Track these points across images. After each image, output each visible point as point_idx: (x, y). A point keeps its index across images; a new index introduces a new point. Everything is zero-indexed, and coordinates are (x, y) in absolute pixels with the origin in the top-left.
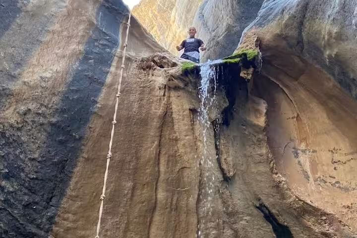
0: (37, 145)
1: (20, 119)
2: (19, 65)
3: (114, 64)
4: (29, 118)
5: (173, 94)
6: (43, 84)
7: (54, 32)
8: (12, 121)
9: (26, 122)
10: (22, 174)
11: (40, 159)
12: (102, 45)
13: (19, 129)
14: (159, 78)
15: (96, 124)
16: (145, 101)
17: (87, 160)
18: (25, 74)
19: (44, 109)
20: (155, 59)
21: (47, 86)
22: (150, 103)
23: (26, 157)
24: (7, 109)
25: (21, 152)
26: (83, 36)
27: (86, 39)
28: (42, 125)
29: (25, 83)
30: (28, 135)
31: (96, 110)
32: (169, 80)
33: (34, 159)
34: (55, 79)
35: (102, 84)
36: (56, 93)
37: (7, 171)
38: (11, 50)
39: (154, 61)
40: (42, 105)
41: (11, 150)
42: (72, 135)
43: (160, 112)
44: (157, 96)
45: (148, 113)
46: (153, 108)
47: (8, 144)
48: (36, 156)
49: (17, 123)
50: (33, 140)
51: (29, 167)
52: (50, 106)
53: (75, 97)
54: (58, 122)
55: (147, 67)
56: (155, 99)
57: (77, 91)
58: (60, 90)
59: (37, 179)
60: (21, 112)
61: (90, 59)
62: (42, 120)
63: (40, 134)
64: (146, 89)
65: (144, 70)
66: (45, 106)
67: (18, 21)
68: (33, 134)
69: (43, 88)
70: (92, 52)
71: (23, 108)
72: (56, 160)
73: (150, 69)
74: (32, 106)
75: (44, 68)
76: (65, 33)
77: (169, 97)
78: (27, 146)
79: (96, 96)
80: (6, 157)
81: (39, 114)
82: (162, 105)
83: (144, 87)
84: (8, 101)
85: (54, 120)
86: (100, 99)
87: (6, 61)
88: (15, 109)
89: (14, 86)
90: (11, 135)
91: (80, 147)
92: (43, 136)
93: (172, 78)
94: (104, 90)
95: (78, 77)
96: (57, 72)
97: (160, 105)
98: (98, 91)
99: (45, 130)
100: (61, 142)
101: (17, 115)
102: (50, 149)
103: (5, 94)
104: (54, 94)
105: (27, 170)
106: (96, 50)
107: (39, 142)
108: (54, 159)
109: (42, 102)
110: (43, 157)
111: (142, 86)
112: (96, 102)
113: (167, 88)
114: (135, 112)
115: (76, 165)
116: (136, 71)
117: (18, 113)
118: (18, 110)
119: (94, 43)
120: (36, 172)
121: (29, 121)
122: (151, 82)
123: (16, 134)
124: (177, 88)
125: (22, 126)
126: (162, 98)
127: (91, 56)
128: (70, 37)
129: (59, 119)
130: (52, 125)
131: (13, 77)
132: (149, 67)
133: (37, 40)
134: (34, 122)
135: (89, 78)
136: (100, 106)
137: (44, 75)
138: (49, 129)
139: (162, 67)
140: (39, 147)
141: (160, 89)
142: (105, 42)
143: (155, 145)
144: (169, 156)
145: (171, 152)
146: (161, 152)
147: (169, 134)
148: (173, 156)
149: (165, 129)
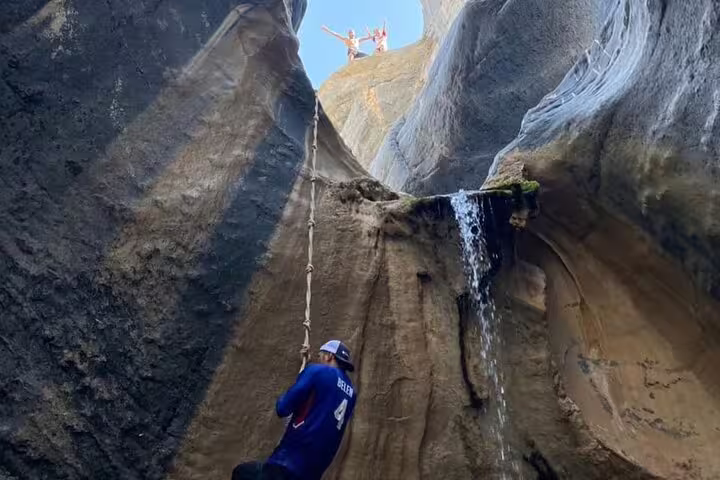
0: (160, 316)
1: (139, 265)
2: (151, 171)
3: (297, 187)
4: (155, 265)
5: (390, 246)
6: (186, 208)
7: (210, 125)
8: (127, 267)
9: (149, 272)
10: (129, 368)
11: (163, 342)
12: (280, 154)
13: (136, 283)
14: (368, 217)
15: (261, 289)
16: (344, 254)
17: (240, 350)
18: (158, 188)
19: (180, 251)
20: (362, 185)
21: (191, 212)
22: (352, 259)
23: (139, 336)
24: (122, 245)
25: (133, 327)
26: (253, 137)
27: (258, 140)
28: (173, 279)
29: (156, 201)
30: (148, 296)
31: (264, 262)
32: (386, 221)
33: (152, 341)
34: (205, 203)
35: (277, 218)
36: (203, 227)
37: (104, 358)
38: (143, 146)
39: (359, 188)
40: (178, 244)
41: (116, 321)
42: (220, 303)
43: (368, 274)
44: (365, 247)
45: (348, 275)
46: (357, 268)
47: (114, 309)
48: (157, 336)
49: (135, 272)
50: (155, 306)
51: (143, 355)
52: (191, 247)
53: (233, 236)
54: (200, 277)
55: (349, 199)
56: (361, 252)
57: (236, 226)
58: (211, 221)
59: (152, 379)
60: (143, 253)
61: (263, 175)
62: (175, 271)
63: (167, 297)
64: (347, 234)
65: (344, 201)
66: (184, 247)
67: (160, 99)
68: (157, 295)
69: (184, 215)
70: (265, 165)
71: (147, 246)
72: (188, 347)
73: (353, 201)
74: (162, 245)
75: (190, 181)
76: (228, 128)
77: (384, 250)
78: (145, 316)
79: (267, 238)
80: (106, 332)
81: (170, 260)
82: (373, 263)
83: (343, 231)
84: (126, 230)
85: (194, 273)
86: (271, 243)
87: (132, 162)
88: (135, 247)
89: (139, 207)
90: (120, 294)
91: (231, 326)
92: (172, 301)
93: (391, 217)
94: (280, 229)
95: (241, 203)
96: (209, 191)
97: (369, 264)
98: (271, 229)
99: (178, 291)
100: (201, 315)
101: (136, 257)
102: (182, 325)
103: (123, 218)
104: (200, 227)
105: (138, 360)
106: (272, 162)
107: (164, 311)
108: (186, 344)
109: (180, 240)
110: (168, 338)
111: (340, 227)
112: (265, 249)
113: (383, 234)
114: (326, 272)
115: (219, 360)
116: (332, 203)
117: (138, 254)
118: (137, 250)
119: (269, 150)
120: (153, 366)
121: (154, 270)
122: (356, 223)
123: (129, 292)
124: (397, 236)
125: (142, 279)
126: (373, 250)
127: (264, 171)
128: (234, 136)
129: (204, 272)
130: (192, 281)
131: (139, 191)
132: (352, 198)
133: (185, 135)
134: (161, 273)
135: (258, 206)
136: (271, 256)
137: (188, 193)
138: (184, 288)
139: (371, 199)
140: (163, 319)
141: (369, 235)
142: (285, 151)
143: (356, 334)
144: (378, 356)
145: (383, 349)
146: (366, 347)
147: (381, 316)
148: (385, 355)
149: (374, 306)
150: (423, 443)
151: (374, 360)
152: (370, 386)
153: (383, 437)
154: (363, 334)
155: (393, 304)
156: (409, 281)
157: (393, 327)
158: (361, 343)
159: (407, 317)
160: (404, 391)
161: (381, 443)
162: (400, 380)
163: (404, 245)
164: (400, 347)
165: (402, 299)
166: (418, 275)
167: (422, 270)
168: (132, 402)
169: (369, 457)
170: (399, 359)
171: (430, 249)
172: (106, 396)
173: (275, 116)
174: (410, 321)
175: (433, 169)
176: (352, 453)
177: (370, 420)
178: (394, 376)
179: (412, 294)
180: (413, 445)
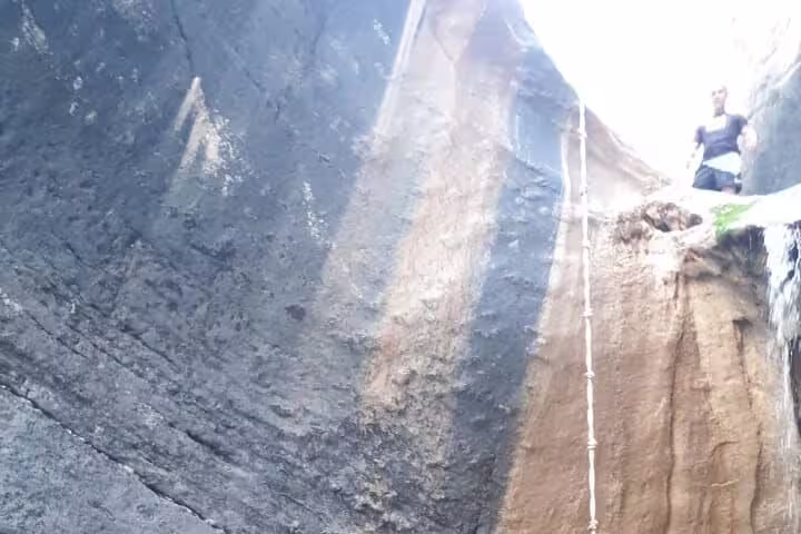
0: (438, 438)
1: (399, 394)
2: (378, 283)
3: (561, 240)
4: (416, 388)
5: (695, 290)
6: (431, 316)
7: (430, 195)
8: (388, 400)
9: (412, 397)
10: (420, 495)
11: (447, 463)
12: (530, 199)
13: (402, 413)
14: (662, 256)
15: (539, 380)
16: (635, 315)
17: (531, 451)
18: (391, 302)
19: (438, 366)
20: (649, 213)
21: (439, 317)
22: (645, 318)
23: (422, 463)
24: (374, 378)
25: (413, 457)
26: (490, 188)
27: (496, 194)
28: (440, 397)
29: (396, 319)
30: (418, 422)
31: (537, 351)
32: (686, 260)
33: (436, 466)
34: (451, 300)
35: (542, 292)
36: (458, 330)
37: (395, 493)
38: (358, 256)
39: (646, 218)
40: (434, 358)
41: (394, 455)
42: (497, 409)
43: (668, 334)
44: (661, 302)
45: (643, 341)
46: (653, 329)
47: (387, 444)
48: (439, 458)
49: (397, 403)
50: (428, 430)
51: (429, 481)
52: (448, 357)
53: (494, 331)
54: (468, 387)
55: (633, 236)
56: (657, 307)
57: (495, 318)
58: (463, 321)
59: (446, 500)
60: (399, 380)
61: (510, 239)
62: (439, 388)
63: (438, 417)
64: (636, 290)
65: (626, 241)
66: (441, 360)
67: (359, 185)
68: (427, 418)
69: (430, 323)
70: (512, 223)
71: (402, 371)
72: (473, 461)
73: (639, 238)
74: (417, 364)
75: (426, 278)
76: (453, 190)
77: (687, 299)
78: (421, 442)
79: (534, 321)
80: (388, 468)
81: (431, 378)
82: (673, 319)
83: (630, 285)
84: (373, 361)
85: (460, 384)
86: (542, 326)
87: (355, 282)
88: (388, 376)
89: (378, 331)
90: (389, 428)
91: (516, 428)
92: (445, 420)
93: (692, 254)
94: (548, 304)
95: (495, 285)
96: (452, 284)
97: (667, 321)
98: (537, 308)
99: (447, 407)
100: (481, 426)
101: (393, 386)
102: (462, 441)
103: (366, 349)
104: (453, 331)
105: (427, 486)
106: (520, 217)
107: (439, 431)
108: (471, 459)
109: (434, 353)
110: (452, 458)
111: (625, 282)
112: (534, 334)
113: (684, 278)
114: (615, 343)
115: (511, 465)
116: (610, 249)
117: (394, 382)
118: (393, 377)
119: (512, 200)
120: (444, 488)
121: (416, 393)
122: (646, 271)
123: (397, 424)
124: (704, 277)
125: (407, 406)
126: (672, 303)
127: (513, 233)
128: (465, 197)
129: (470, 380)
130: (459, 394)
131: (373, 313)
132: (638, 234)
133: (403, 220)
134: (424, 394)
135: (515, 284)
136: (544, 342)
137: (428, 295)
138: (454, 404)
139: (665, 228)
140: (441, 440)
141: (666, 283)
142: (537, 192)
143: (662, 405)
144: (692, 424)
145: (696, 417)
146: (676, 417)
147: (692, 379)
148: (700, 423)
149: (681, 370)
150: (756, 502)
151: (687, 429)
152: (687, 456)
153: (707, 505)
154: (672, 403)
155: (704, 363)
156: (722, 331)
157: (707, 390)
158: (670, 415)
159: (724, 374)
160: (727, 455)
161: (706, 510)
162: (722, 444)
163: (713, 287)
164: (718, 410)
165: (715, 354)
166: (735, 322)
167: (739, 315)
168: (433, 524)
169: (694, 524)
170: (718, 423)
171: (746, 289)
172: (408, 525)
173: (513, 142)
174: (728, 378)
175: (791, 66)
176: (674, 523)
177: (690, 490)
178: (714, 441)
179: (729, 347)
180: (743, 507)
